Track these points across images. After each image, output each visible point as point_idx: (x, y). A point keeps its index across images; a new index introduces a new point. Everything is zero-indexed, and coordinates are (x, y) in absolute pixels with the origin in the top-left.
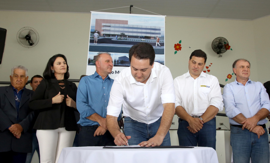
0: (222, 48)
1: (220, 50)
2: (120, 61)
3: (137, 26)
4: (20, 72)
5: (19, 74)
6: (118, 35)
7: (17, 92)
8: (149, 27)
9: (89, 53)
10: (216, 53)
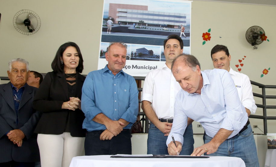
0: (257, 39)
1: (256, 41)
2: (138, 53)
3: (159, 12)
4: (20, 66)
5: (19, 69)
6: (136, 23)
7: (16, 90)
8: (173, 15)
9: (101, 43)
10: (251, 45)
